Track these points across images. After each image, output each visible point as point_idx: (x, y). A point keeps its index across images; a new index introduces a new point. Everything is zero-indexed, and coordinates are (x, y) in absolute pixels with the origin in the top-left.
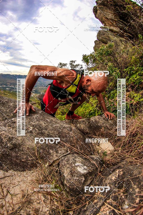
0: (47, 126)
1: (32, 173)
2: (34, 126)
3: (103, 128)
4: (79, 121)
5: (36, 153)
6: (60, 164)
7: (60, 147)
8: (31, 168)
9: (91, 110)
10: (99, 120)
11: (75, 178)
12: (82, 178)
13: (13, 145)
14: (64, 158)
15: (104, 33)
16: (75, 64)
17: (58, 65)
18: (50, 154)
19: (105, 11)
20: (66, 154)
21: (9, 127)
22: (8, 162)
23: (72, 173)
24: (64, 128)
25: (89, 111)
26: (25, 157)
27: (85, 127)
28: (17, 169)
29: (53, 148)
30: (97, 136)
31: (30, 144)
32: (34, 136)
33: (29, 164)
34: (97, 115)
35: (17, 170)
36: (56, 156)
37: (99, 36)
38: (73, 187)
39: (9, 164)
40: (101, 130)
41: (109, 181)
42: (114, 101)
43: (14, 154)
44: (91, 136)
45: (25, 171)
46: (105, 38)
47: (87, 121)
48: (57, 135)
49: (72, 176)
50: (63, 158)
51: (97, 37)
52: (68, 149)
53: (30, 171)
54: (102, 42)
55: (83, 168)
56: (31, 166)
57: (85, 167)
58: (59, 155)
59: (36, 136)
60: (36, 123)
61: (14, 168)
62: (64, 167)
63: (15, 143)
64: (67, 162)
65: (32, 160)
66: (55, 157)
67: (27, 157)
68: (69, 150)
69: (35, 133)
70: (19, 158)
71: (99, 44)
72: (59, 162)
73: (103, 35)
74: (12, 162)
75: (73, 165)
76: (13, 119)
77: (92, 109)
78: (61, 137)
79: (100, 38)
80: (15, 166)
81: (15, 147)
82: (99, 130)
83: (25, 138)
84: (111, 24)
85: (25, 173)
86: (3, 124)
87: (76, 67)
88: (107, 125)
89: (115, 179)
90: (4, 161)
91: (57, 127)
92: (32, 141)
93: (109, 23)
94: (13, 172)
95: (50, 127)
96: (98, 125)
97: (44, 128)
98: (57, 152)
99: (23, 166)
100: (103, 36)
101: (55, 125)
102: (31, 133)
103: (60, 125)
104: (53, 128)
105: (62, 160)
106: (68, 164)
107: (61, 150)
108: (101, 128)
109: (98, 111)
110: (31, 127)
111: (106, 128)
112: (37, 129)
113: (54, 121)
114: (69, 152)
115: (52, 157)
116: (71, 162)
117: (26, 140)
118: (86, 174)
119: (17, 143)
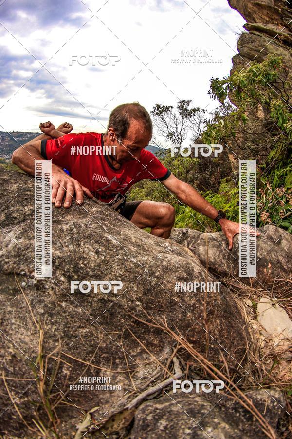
3: (270, 266)
7: (143, 351)
16: (189, 108)
17: (153, 110)
29: (115, 359)
30: (250, 286)
31: (27, 340)
40: (265, 270)
47: (223, 240)
48: (138, 303)
51: (238, 49)
60: (65, 249)
69: (55, 293)
78: (151, 309)
79: (246, 49)
83: (10, 312)
87: (192, 114)
88: (280, 258)
92: (36, 327)
95: (115, 266)
97: (91, 273)
102: (38, 289)
107: (147, 361)
108: (264, 266)
112: (64, 275)
117: (13, 321)
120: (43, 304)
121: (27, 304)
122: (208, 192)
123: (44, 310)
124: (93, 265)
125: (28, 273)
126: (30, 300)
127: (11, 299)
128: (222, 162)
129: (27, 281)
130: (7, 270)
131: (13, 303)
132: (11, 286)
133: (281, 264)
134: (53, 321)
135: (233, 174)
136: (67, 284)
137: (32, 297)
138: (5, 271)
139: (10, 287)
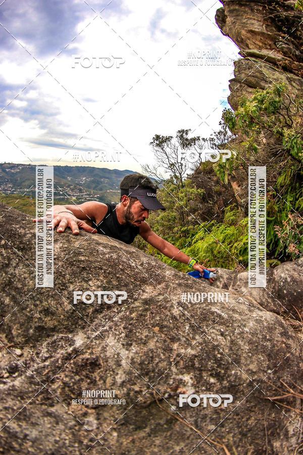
15: (250, 63)
16: (189, 137)
17: (153, 141)
19: (244, 17)
37: (239, 71)
46: (253, 76)
51: (235, 76)
54: (247, 85)
71: (241, 91)
73: (249, 69)
79: (243, 76)
84: (261, 44)
87: (193, 144)
93: (257, 42)
100: (247, 72)
120: (208, 418)
121: (191, 429)
122: (212, 222)
123: (213, 424)
124: (227, 351)
125: (172, 393)
126: (193, 423)
127: (171, 435)
129: (175, 403)
130: (145, 402)
131: (176, 439)
132: (161, 419)
134: (227, 430)
136: (218, 384)
137: (193, 419)
138: (143, 405)
139: (162, 422)
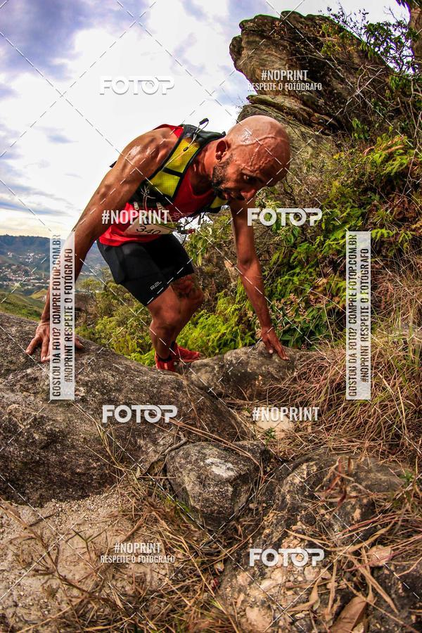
0: (119, 381)
1: (106, 498)
2: (87, 385)
3: (260, 378)
4: (194, 367)
5: (108, 449)
6: (170, 467)
8: (100, 487)
9: (224, 334)
10: (249, 357)
11: (211, 489)
12: (226, 488)
13: (47, 436)
14: (177, 453)
18: (140, 447)
20: (178, 445)
21: (25, 393)
22: (41, 481)
23: (202, 481)
24: (162, 383)
25: (217, 338)
26: (82, 462)
27: (212, 380)
28: (66, 496)
29: (143, 435)
30: (246, 400)
32: (92, 410)
33: (95, 479)
34: (241, 345)
35: (68, 497)
36: (155, 452)
38: (211, 510)
39: (45, 485)
40: (257, 382)
41: (288, 486)
42: (285, 304)
43: (53, 458)
44: (233, 402)
45: (88, 496)
47: (216, 364)
49: (204, 485)
50: (173, 453)
52: (180, 433)
53: (100, 494)
55: (224, 467)
56: (99, 483)
57: (230, 465)
58: (160, 449)
59: (96, 408)
60: (91, 376)
61: (59, 493)
62: (181, 470)
63: (51, 430)
64: (186, 459)
65: (101, 467)
66: (153, 455)
67: (88, 461)
68: (182, 436)
70: (69, 466)
72: (165, 465)
74: (50, 479)
75: (202, 463)
76: (29, 371)
77: (227, 329)
80: (60, 487)
81: (54, 439)
82: (252, 384)
83: (71, 417)
85: (88, 501)
86: (5, 385)
88: (271, 369)
89: (301, 482)
90: (29, 481)
91: (145, 382)
94: (57, 505)
96: (246, 371)
97: (114, 388)
98: (155, 443)
99: (82, 484)
101: (138, 379)
103: (151, 377)
104: (135, 385)
105: (173, 458)
106: (190, 462)
107: (163, 436)
108: (255, 379)
109: (243, 335)
110: (81, 388)
111: (268, 376)
113: (133, 368)
114: (184, 440)
115: (145, 456)
116: (194, 458)
118: (235, 479)
119: (57, 430)
122: (202, 312)
124: (113, 384)
128: (218, 270)
133: (272, 375)
135: (231, 287)
